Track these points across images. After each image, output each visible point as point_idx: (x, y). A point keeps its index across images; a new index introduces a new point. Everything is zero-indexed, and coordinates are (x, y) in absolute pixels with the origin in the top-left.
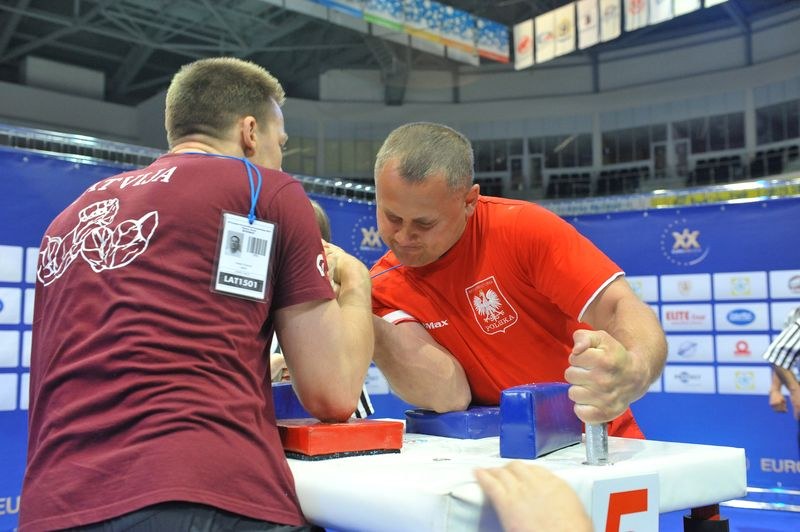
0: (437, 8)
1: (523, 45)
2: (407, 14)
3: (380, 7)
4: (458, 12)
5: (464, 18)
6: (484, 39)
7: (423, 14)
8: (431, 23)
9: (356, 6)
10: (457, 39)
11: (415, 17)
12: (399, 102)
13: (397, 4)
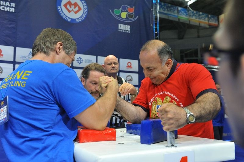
0: (198, 13)
1: (222, 21)
2: (189, 15)
3: (182, 14)
4: (203, 14)
5: (205, 15)
6: (211, 20)
7: (194, 15)
8: (196, 17)
9: (176, 15)
10: (203, 21)
11: (192, 16)
12: (182, 38)
13: (187, 13)
